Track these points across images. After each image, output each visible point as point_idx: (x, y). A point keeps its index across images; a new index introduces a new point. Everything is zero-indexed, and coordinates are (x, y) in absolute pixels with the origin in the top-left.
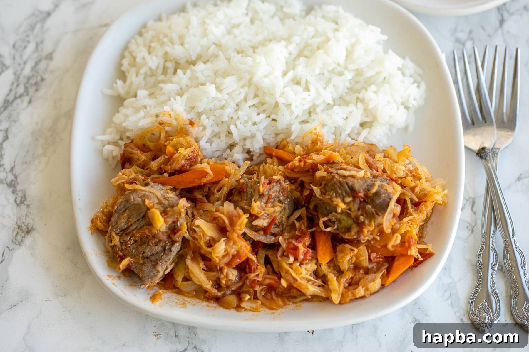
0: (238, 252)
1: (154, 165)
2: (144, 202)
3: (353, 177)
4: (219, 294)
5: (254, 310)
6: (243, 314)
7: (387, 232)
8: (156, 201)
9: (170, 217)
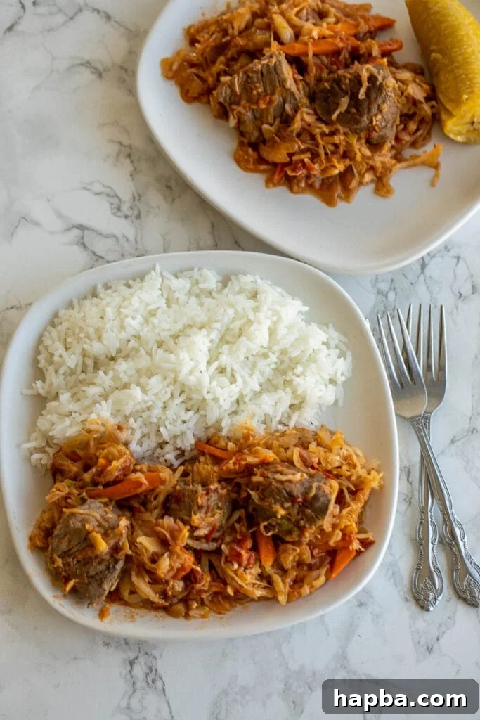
0: (182, 565)
1: (87, 476)
2: (84, 526)
3: (290, 481)
4: (167, 604)
5: (203, 616)
6: (192, 621)
7: (327, 531)
8: (97, 523)
9: (111, 539)
